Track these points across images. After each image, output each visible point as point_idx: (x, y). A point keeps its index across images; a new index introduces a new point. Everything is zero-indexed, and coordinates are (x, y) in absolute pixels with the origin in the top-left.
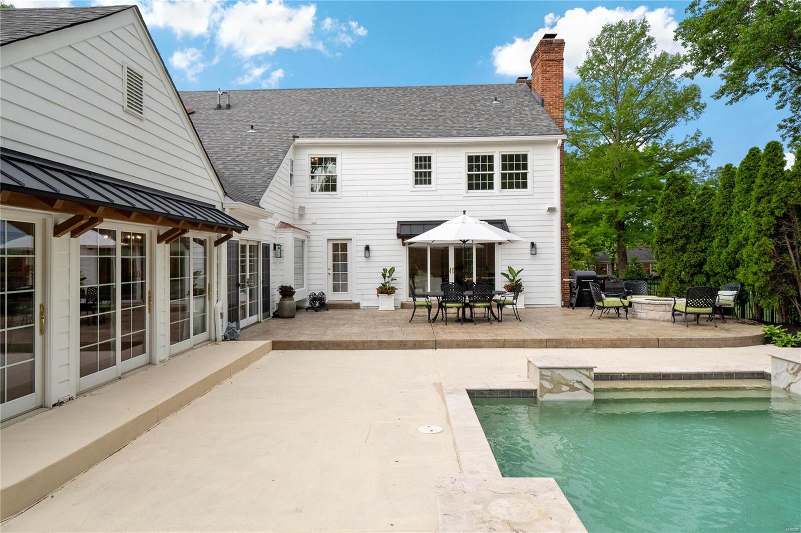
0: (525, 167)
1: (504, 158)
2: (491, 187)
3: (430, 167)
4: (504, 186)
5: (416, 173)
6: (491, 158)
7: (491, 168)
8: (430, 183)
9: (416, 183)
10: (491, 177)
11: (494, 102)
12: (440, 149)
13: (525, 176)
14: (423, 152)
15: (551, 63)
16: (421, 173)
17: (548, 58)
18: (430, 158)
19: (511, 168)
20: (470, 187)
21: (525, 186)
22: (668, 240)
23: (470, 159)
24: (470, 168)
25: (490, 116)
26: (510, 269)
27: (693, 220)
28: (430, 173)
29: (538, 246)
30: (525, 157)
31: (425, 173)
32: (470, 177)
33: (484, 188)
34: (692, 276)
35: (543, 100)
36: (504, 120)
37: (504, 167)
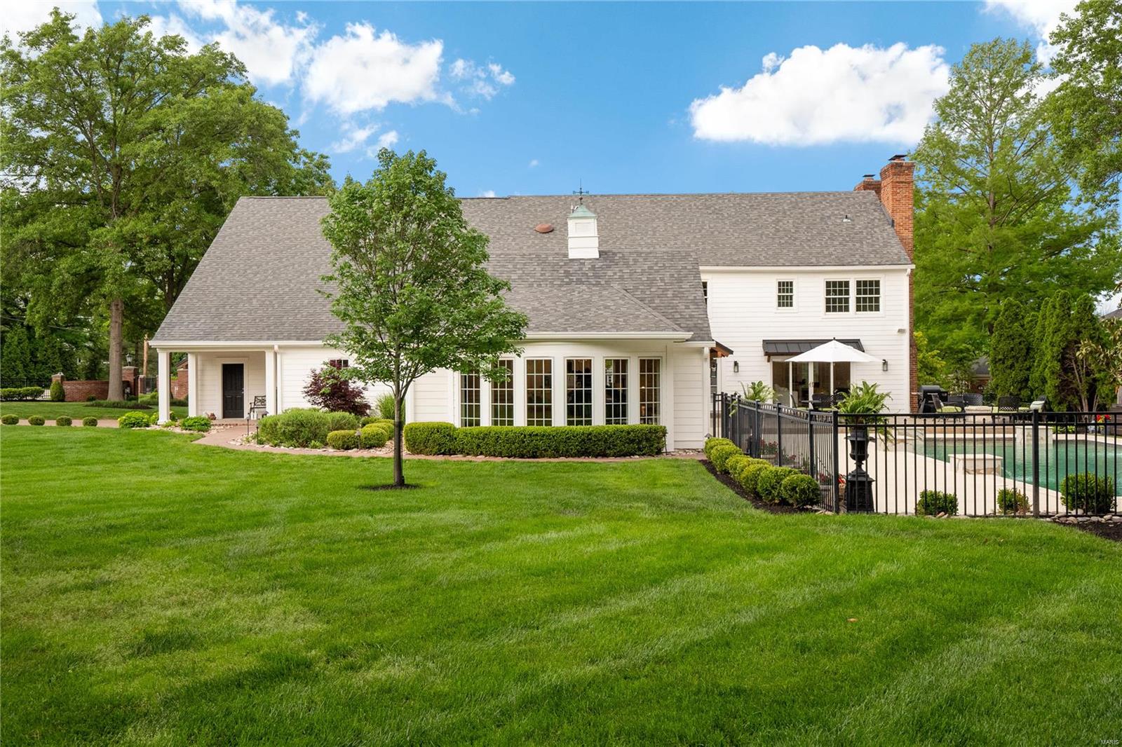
0: (878, 292)
1: (859, 283)
2: (847, 309)
3: (791, 291)
4: (858, 309)
5: (779, 297)
6: (847, 284)
7: (847, 292)
8: (791, 305)
9: (779, 305)
10: (847, 300)
11: (845, 220)
12: (800, 275)
13: (877, 300)
14: (785, 278)
15: (901, 185)
16: (783, 296)
17: (898, 180)
18: (791, 283)
19: (865, 293)
20: (828, 309)
21: (877, 309)
22: (1000, 360)
23: (828, 284)
24: (828, 293)
25: (844, 240)
26: (864, 383)
27: (1020, 343)
28: (791, 297)
29: (889, 363)
30: (877, 283)
31: (787, 296)
32: (828, 301)
33: (840, 310)
34: (1020, 390)
35: (893, 221)
36: (858, 245)
37: (859, 292)
